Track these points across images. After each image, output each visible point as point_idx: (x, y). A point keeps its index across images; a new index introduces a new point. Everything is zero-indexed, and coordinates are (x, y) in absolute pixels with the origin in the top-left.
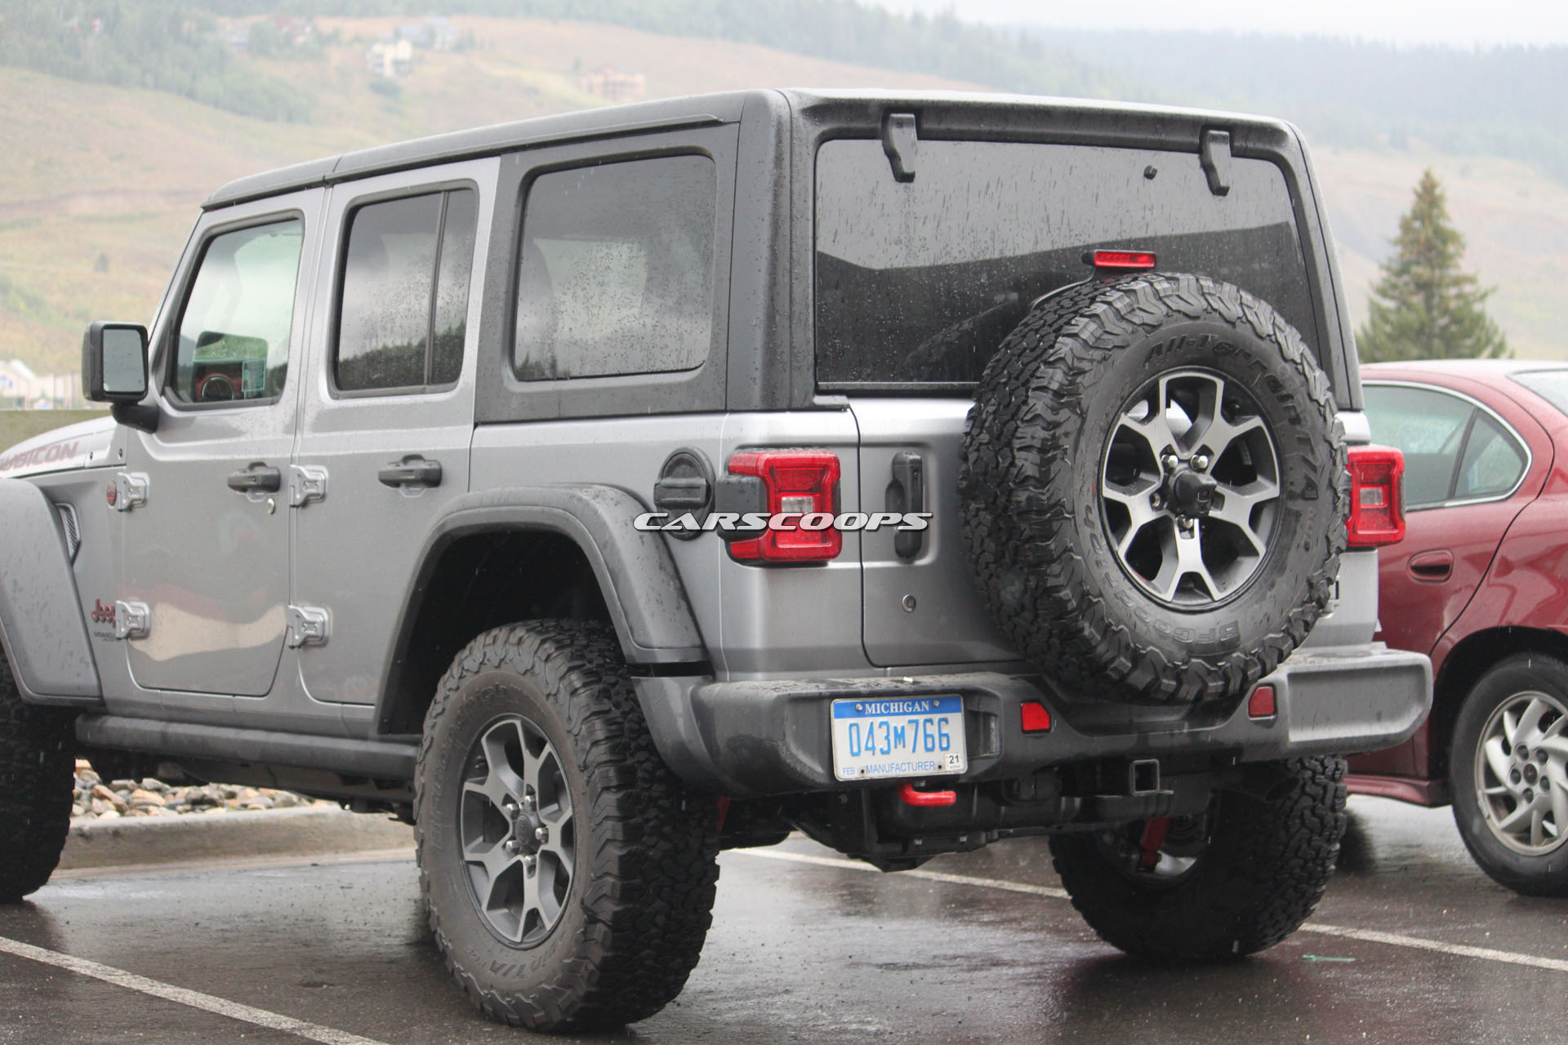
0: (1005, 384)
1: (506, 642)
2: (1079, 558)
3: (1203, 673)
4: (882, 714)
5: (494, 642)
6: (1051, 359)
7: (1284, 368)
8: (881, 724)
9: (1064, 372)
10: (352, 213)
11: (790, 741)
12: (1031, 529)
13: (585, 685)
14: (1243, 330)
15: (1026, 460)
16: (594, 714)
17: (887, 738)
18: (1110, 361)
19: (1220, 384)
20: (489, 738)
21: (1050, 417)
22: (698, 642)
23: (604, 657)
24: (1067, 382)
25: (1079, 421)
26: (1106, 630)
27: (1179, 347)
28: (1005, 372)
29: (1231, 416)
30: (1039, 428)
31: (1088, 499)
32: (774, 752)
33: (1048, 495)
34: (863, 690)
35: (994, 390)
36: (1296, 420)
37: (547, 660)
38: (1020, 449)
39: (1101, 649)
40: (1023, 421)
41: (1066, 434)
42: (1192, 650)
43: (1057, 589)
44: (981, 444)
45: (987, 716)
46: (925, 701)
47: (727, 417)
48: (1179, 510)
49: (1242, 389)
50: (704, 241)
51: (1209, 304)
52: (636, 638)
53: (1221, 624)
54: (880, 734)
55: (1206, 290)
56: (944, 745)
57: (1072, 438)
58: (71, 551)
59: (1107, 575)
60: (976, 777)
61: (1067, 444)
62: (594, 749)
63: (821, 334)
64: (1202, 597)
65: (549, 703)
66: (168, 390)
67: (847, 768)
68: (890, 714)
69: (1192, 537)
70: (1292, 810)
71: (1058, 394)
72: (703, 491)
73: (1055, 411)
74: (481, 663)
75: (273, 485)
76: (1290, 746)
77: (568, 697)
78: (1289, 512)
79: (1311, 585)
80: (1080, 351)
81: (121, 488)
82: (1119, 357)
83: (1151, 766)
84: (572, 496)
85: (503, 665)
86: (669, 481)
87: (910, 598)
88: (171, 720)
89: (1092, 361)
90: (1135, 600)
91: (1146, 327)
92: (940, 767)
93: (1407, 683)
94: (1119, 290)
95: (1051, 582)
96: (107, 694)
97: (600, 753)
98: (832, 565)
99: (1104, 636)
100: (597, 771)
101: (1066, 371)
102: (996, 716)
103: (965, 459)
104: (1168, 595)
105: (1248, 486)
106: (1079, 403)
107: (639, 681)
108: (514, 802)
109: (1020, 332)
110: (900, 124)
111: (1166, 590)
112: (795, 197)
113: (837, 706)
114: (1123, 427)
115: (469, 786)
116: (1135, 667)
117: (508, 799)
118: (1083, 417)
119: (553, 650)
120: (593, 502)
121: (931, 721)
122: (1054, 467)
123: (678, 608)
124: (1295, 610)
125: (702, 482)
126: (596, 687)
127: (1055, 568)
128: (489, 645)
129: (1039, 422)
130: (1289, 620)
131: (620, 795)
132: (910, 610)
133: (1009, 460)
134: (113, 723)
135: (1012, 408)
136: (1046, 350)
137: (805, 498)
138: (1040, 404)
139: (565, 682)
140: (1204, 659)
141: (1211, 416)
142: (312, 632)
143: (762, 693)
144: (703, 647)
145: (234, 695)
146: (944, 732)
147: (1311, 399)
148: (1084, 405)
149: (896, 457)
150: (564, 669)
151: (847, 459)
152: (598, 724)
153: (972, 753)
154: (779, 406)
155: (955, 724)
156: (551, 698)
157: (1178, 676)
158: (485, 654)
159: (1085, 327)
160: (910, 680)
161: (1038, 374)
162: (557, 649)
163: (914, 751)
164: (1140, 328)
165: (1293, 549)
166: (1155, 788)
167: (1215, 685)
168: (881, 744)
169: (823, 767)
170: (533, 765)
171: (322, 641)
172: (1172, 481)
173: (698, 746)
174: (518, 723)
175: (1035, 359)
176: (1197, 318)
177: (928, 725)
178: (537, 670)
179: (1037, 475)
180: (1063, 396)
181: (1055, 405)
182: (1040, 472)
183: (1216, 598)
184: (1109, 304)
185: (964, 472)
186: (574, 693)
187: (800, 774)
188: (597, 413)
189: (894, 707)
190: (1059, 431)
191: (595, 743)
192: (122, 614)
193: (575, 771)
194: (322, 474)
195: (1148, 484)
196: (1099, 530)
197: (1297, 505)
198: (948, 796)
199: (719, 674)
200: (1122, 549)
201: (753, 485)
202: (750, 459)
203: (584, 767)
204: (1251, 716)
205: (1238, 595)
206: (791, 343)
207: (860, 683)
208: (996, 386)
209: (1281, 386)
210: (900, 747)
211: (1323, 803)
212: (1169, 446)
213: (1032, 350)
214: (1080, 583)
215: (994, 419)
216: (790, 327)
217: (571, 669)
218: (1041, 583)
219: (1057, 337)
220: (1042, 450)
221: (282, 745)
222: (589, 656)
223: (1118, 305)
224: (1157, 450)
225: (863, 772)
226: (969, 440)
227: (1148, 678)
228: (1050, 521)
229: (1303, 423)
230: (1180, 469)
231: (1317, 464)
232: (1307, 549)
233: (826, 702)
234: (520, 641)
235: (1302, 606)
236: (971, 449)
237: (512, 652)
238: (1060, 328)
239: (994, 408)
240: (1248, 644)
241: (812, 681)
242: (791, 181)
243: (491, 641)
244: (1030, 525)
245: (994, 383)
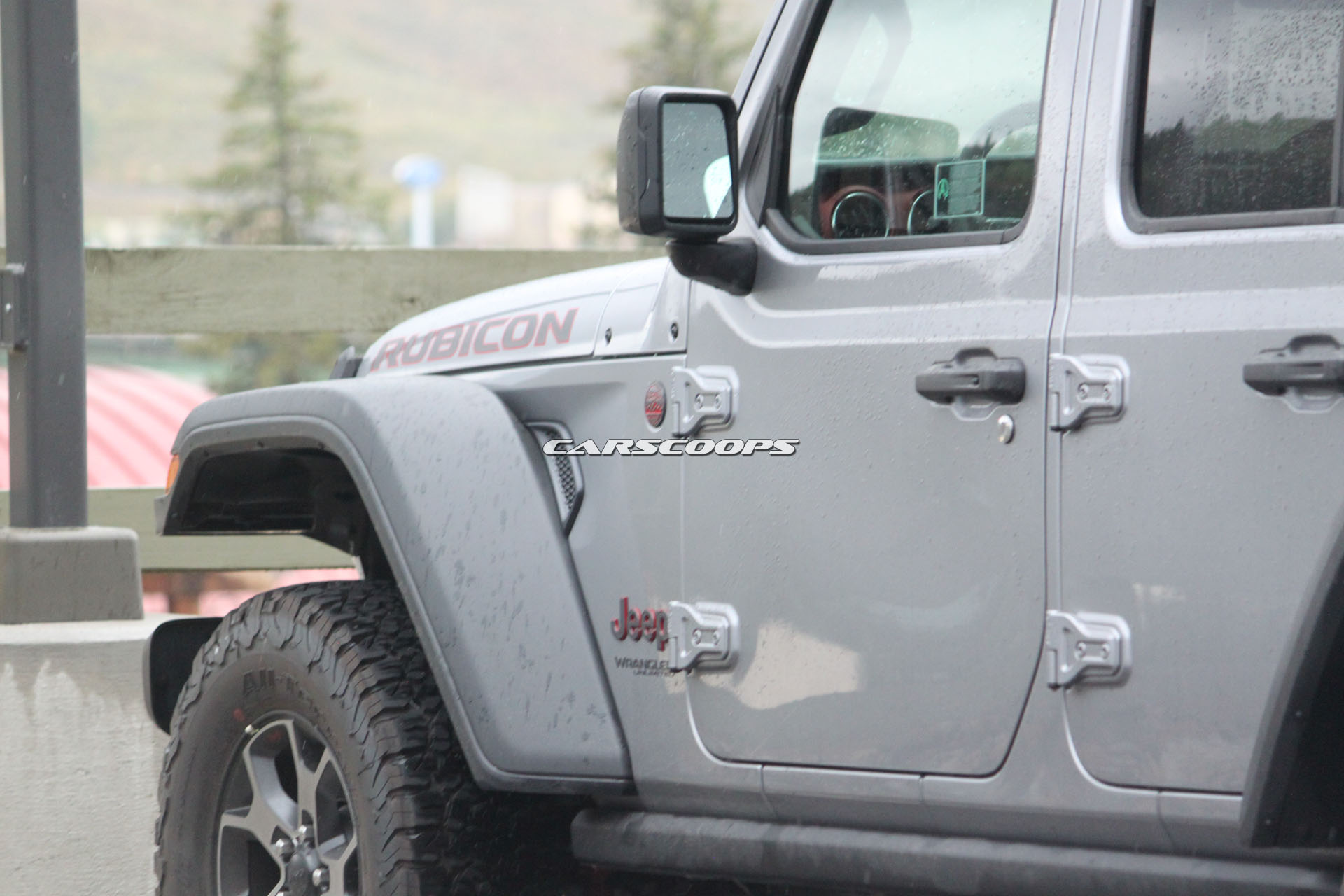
58: (565, 512)
66: (773, 215)
75: (1010, 389)
81: (676, 394)
88: (781, 820)
96: (640, 773)
134: (654, 824)
142: (1097, 659)
145: (923, 774)
171: (1116, 677)
192: (681, 626)
194: (1118, 370)
221: (1029, 866)
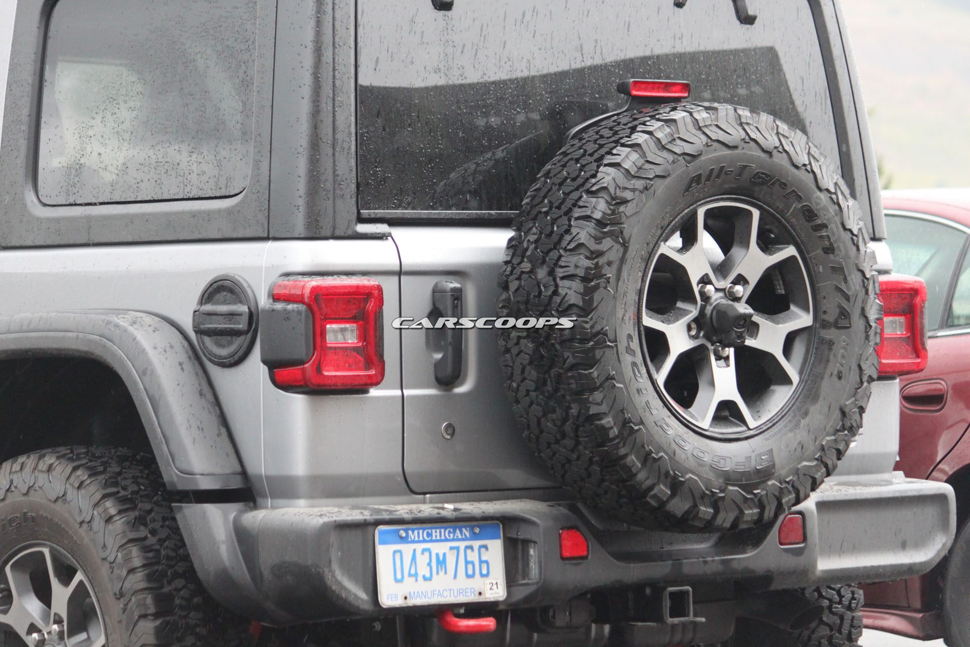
0: (547, 213)
1: (35, 469)
2: (621, 386)
3: (739, 501)
4: (424, 541)
5: (21, 469)
6: (594, 189)
7: (818, 198)
8: (424, 550)
9: (607, 202)
11: (335, 567)
12: (574, 357)
13: (120, 512)
14: (780, 160)
15: (569, 288)
16: (131, 541)
17: (429, 564)
18: (651, 191)
19: (756, 214)
20: (14, 566)
21: (593, 246)
22: (238, 468)
23: (138, 484)
24: (610, 212)
25: (622, 250)
26: (647, 458)
27: (718, 176)
28: (546, 201)
29: (766, 245)
30: (582, 257)
31: (629, 328)
32: (320, 578)
33: (591, 323)
34: (407, 516)
35: (535, 219)
36: (830, 250)
37: (79, 488)
38: (563, 278)
39: (641, 476)
40: (565, 250)
41: (609, 264)
42: (729, 478)
43: (599, 416)
44: (523, 272)
45: (526, 542)
46: (466, 528)
47: (270, 245)
48: (714, 338)
49: (778, 219)
50: (243, 68)
51: (747, 134)
52: (178, 464)
53: (757, 452)
54: (422, 560)
55: (743, 120)
56: (484, 572)
57: (615, 266)
59: (647, 403)
60: (517, 604)
61: (610, 273)
62: (131, 576)
63: (363, 160)
64: (738, 425)
65: (83, 531)
67: (391, 595)
68: (431, 541)
69: (728, 366)
71: (600, 223)
72: (245, 318)
73: (598, 240)
74: (8, 490)
76: (818, 573)
77: (103, 524)
78: (822, 341)
79: (843, 413)
80: (622, 180)
82: (660, 187)
83: (684, 594)
84: (109, 323)
85: (32, 492)
86: (208, 308)
87: (449, 426)
89: (634, 190)
90: (674, 428)
91: (686, 157)
92: (480, 594)
93: (930, 512)
94: (659, 120)
95: (593, 410)
97: (137, 581)
98: (374, 392)
99: (644, 463)
100: (133, 599)
101: (609, 200)
102: (535, 542)
103: (505, 287)
104: (705, 423)
105: (782, 315)
106: (622, 232)
107: (180, 508)
108: (39, 631)
109: (559, 161)
111: (703, 418)
112: (337, 24)
113: (381, 533)
114: (662, 255)
116: (674, 494)
117: (33, 628)
118: (625, 245)
119: (86, 477)
120: (130, 329)
121: (471, 548)
122: (597, 296)
123: (219, 435)
124: (828, 438)
125: (244, 309)
126: (133, 515)
127: (598, 396)
128: (16, 472)
129: (583, 250)
130: (823, 448)
131: (158, 623)
132: (449, 437)
133: (552, 289)
135: (555, 237)
136: (588, 179)
137: (348, 326)
138: (583, 233)
139: (101, 509)
140: (740, 486)
141: (746, 244)
143: (307, 520)
144: (244, 473)
146: (484, 558)
147: (845, 229)
148: (626, 234)
149: (436, 285)
150: (98, 496)
151: (389, 286)
152: (135, 551)
153: (511, 580)
154: (323, 234)
155: (495, 549)
156: (85, 526)
157: (716, 503)
158: (12, 481)
159: (627, 156)
160: (450, 506)
161: (581, 203)
162: (90, 476)
163: (455, 577)
164: (681, 158)
165: (826, 377)
166: (688, 616)
167: (751, 513)
168: (423, 570)
169: (367, 594)
170: (61, 594)
172: (709, 309)
173: (242, 573)
174: (46, 552)
175: (577, 189)
176: (735, 147)
177: (469, 551)
178: (69, 496)
179: (581, 304)
180: (605, 225)
181: (598, 234)
182: (584, 300)
183: (751, 427)
184: (650, 133)
185: (504, 301)
186: (109, 520)
187: (345, 601)
188: (130, 239)
189: (436, 533)
190: (602, 261)
191: (132, 571)
193: (110, 599)
195: (685, 313)
196: (639, 359)
197: (830, 334)
198: (489, 623)
199: (260, 501)
200: (661, 377)
201: (299, 313)
202: (295, 287)
203: (120, 595)
204: (781, 544)
205: (772, 424)
206: (334, 171)
207: (403, 510)
208: (537, 215)
209: (816, 215)
210: (442, 573)
211: (840, 633)
212: (707, 275)
213: (574, 180)
214: (622, 411)
215: (536, 248)
216: (334, 155)
217: (105, 497)
218: (583, 411)
219: (598, 167)
220: (585, 279)
222: (124, 483)
223: (659, 135)
224: (694, 278)
225: (406, 598)
226: (509, 269)
227: (686, 506)
228: (593, 349)
229: (836, 252)
230: (716, 298)
231: (850, 293)
232: (840, 378)
233: (370, 529)
234: (50, 469)
235: (834, 434)
236: (511, 278)
237: (42, 479)
238: (602, 158)
239: (536, 237)
240: (783, 472)
241: (354, 508)
242: (333, 9)
243: (18, 468)
244: (573, 354)
245: (534, 212)
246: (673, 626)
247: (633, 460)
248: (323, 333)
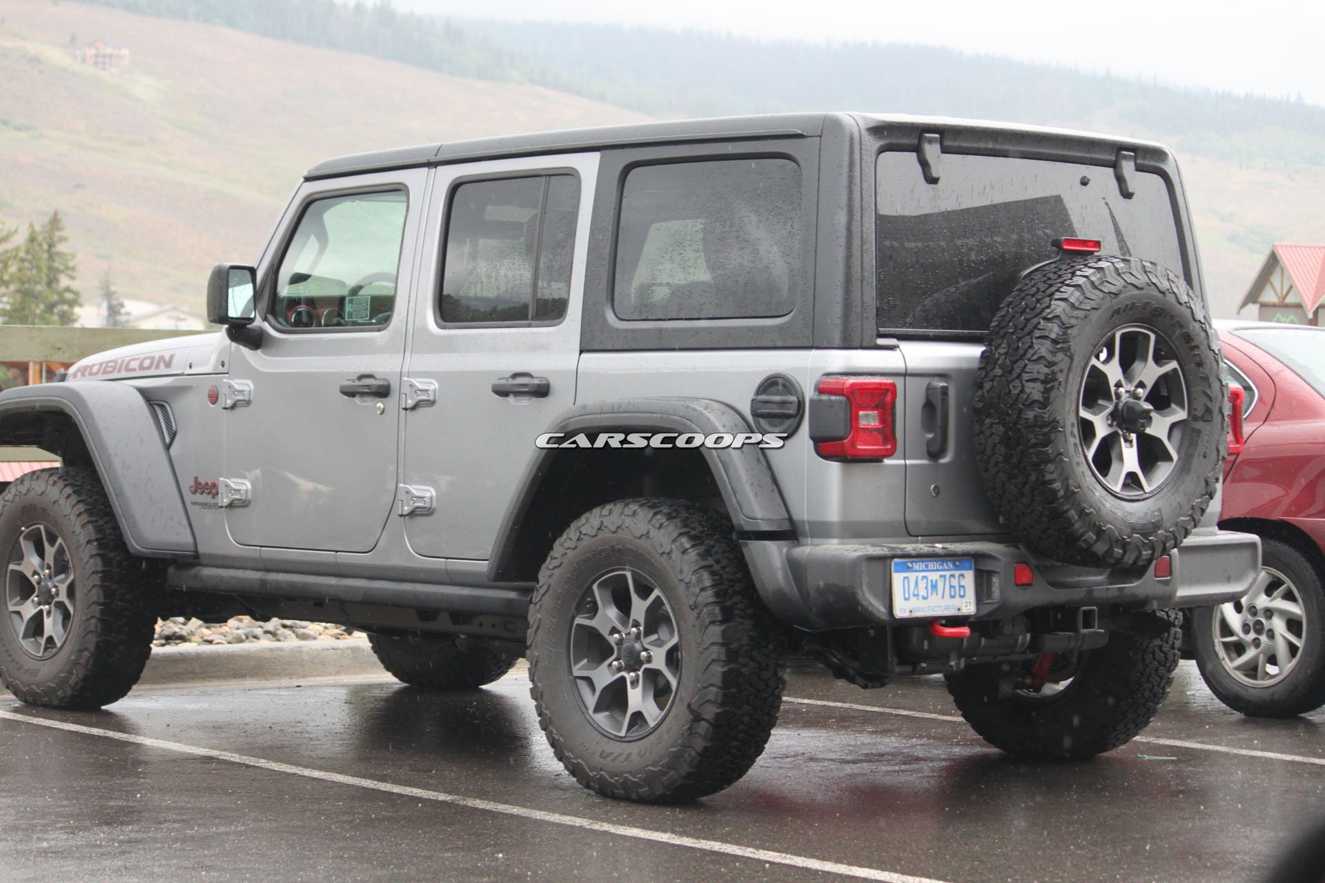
0: (1013, 333)
1: (621, 514)
2: (1067, 460)
3: (1140, 545)
4: (923, 571)
5: (610, 513)
6: (1049, 316)
7: (1193, 326)
8: (924, 577)
9: (1059, 326)
10: (454, 188)
11: (865, 587)
12: (1036, 439)
13: (693, 546)
14: (1171, 298)
15: (1034, 388)
16: (702, 567)
17: (926, 588)
18: (1088, 319)
19: (1153, 337)
20: (600, 586)
21: (1050, 358)
22: (787, 516)
23: (704, 527)
24: (1061, 333)
25: (1069, 361)
26: (1082, 513)
27: (1131, 309)
28: (1011, 324)
29: (1158, 360)
30: (1042, 366)
31: (1072, 419)
32: (854, 594)
33: (1048, 414)
34: (913, 552)
35: (1003, 337)
36: (1200, 364)
37: (660, 527)
38: (1027, 381)
39: (1077, 525)
40: (1029, 360)
41: (1061, 371)
42: (1134, 529)
43: (1051, 482)
44: (995, 376)
45: (991, 573)
46: (950, 561)
47: (813, 352)
48: (1124, 426)
49: (1165, 339)
50: (790, 223)
51: (1150, 279)
52: (744, 510)
53: (1152, 510)
54: (922, 584)
55: (1147, 269)
56: (962, 594)
57: (1065, 373)
58: (168, 440)
59: (1083, 473)
60: (981, 617)
61: (1061, 378)
62: (702, 593)
63: (881, 293)
64: (1137, 490)
65: (663, 559)
66: (270, 317)
67: (902, 610)
68: (928, 571)
69: (1132, 446)
70: (1147, 647)
71: (1055, 342)
72: (795, 406)
73: (1054, 353)
74: (599, 529)
75: (383, 392)
76: (1176, 599)
77: (680, 555)
78: (1193, 430)
79: (1207, 483)
80: (1068, 310)
81: (223, 391)
82: (1094, 316)
83: (1091, 612)
84: (688, 407)
85: (619, 530)
86: (763, 397)
87: (936, 487)
88: (268, 570)
89: (1077, 318)
90: (1099, 492)
91: (1112, 295)
92: (959, 609)
93: (1246, 555)
94: (1090, 267)
95: (1048, 477)
96: (201, 550)
97: (708, 596)
98: (887, 461)
99: (1080, 516)
100: (705, 610)
101: (1060, 324)
102: (997, 573)
103: (980, 386)
104: (1117, 488)
105: (1166, 411)
106: (1069, 348)
107: (747, 544)
108: (619, 632)
109: (1018, 296)
110: (930, 141)
111: (1116, 484)
112: (864, 193)
113: (896, 564)
114: (1093, 366)
115: (579, 620)
116: (1098, 540)
117: (614, 630)
118: (1071, 358)
119: (664, 520)
120: (705, 412)
121: (953, 576)
122: (1053, 395)
123: (773, 491)
124: (1197, 500)
126: (703, 548)
127: (1051, 467)
128: (605, 516)
129: (1043, 362)
130: (1193, 508)
131: (724, 627)
132: (934, 495)
133: (1020, 388)
134: (207, 572)
135: (1021, 352)
136: (1043, 310)
137: (870, 412)
138: (1043, 348)
139: (678, 544)
140: (1141, 534)
141: (1145, 359)
142: (421, 504)
143: (846, 554)
144: (790, 519)
145: (337, 552)
146: (962, 584)
147: (1210, 349)
148: (1072, 350)
149: (929, 384)
150: (675, 534)
151: (899, 382)
152: (706, 575)
153: (979, 600)
154: (855, 345)
155: (969, 578)
156: (665, 556)
157: (1124, 545)
158: (602, 522)
159: (1072, 294)
160: (939, 546)
161: (1040, 327)
162: (667, 520)
163: (943, 597)
164: (1107, 296)
165: (1196, 456)
166: (1094, 628)
167: (1146, 553)
168: (923, 592)
169: (885, 607)
170: (639, 607)
171: (428, 512)
172: (1121, 405)
173: (793, 592)
174: (629, 574)
175: (1036, 316)
176: (1142, 289)
177: (952, 578)
178: (652, 534)
179: (1041, 400)
180: (1058, 343)
181: (1054, 350)
182: (1044, 397)
183: (1147, 491)
184: (1086, 277)
185: (980, 396)
186: (684, 552)
187: (871, 612)
188: (695, 346)
189: (931, 565)
190: (1055, 368)
191: (703, 589)
192: (224, 488)
193: (686, 609)
194: (433, 385)
195: (1104, 408)
196: (1078, 442)
197: (1199, 425)
198: (965, 630)
199: (801, 539)
200: (1091, 454)
201: (840, 402)
202: (837, 383)
203: (694, 607)
204: (1156, 577)
205: (1160, 488)
206: (862, 299)
207: (909, 548)
208: (1005, 335)
209: (1192, 339)
210: (934, 594)
211: (1167, 643)
212: (1120, 381)
213: (1033, 309)
214: (1067, 479)
215: (1006, 359)
216: (862, 288)
217: (681, 534)
218: (1040, 478)
219: (1051, 300)
220: (1044, 382)
221: (386, 590)
222: (692, 525)
223: (1093, 279)
224: (1112, 383)
225: (911, 612)
226: (984, 373)
227: (1106, 548)
228: (1049, 432)
229: (1204, 366)
230: (1125, 398)
231: (1212, 396)
232: (1205, 457)
233: (889, 560)
234: (634, 513)
235: (1200, 498)
236: (986, 380)
237: (628, 521)
238: (1053, 294)
239: (1005, 350)
240: (1168, 524)
241: (873, 545)
242: (861, 182)
243: (607, 513)
244: (1036, 435)
245: (1002, 332)
246: (1084, 635)
247: (1073, 514)
248: (857, 418)
